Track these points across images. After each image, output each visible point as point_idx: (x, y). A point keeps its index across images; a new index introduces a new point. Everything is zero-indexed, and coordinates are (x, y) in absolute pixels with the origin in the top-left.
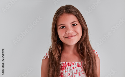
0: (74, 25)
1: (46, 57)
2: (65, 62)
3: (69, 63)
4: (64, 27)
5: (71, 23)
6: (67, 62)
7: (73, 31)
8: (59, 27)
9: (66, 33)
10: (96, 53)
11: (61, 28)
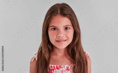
0: (66, 28)
1: (34, 59)
2: (53, 65)
3: (58, 66)
4: (56, 28)
5: (64, 26)
6: (56, 65)
7: (64, 36)
8: (51, 28)
9: (57, 36)
10: (87, 54)
11: (53, 29)
